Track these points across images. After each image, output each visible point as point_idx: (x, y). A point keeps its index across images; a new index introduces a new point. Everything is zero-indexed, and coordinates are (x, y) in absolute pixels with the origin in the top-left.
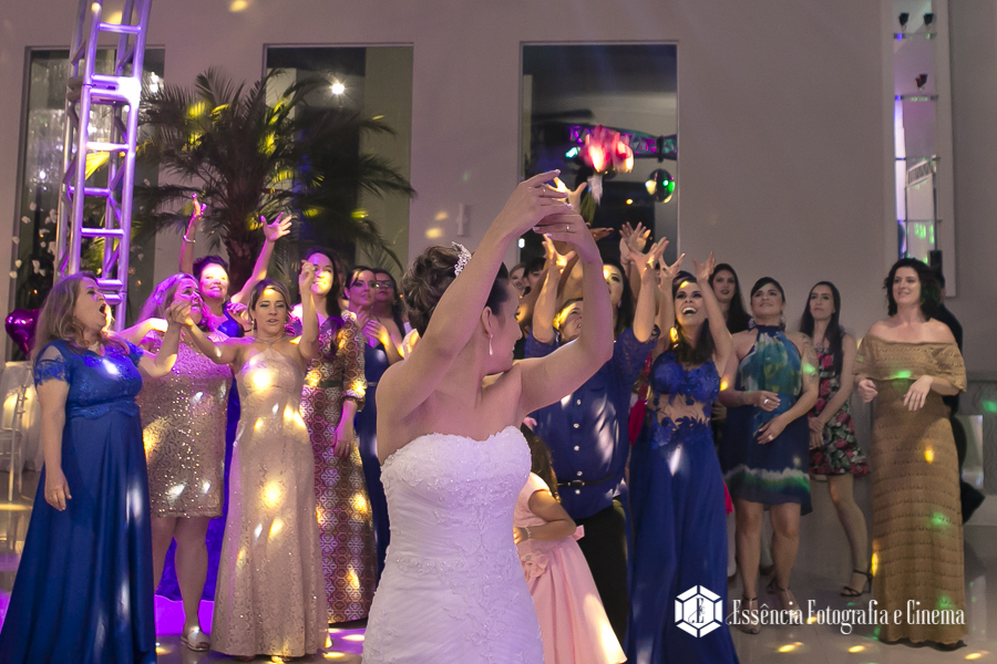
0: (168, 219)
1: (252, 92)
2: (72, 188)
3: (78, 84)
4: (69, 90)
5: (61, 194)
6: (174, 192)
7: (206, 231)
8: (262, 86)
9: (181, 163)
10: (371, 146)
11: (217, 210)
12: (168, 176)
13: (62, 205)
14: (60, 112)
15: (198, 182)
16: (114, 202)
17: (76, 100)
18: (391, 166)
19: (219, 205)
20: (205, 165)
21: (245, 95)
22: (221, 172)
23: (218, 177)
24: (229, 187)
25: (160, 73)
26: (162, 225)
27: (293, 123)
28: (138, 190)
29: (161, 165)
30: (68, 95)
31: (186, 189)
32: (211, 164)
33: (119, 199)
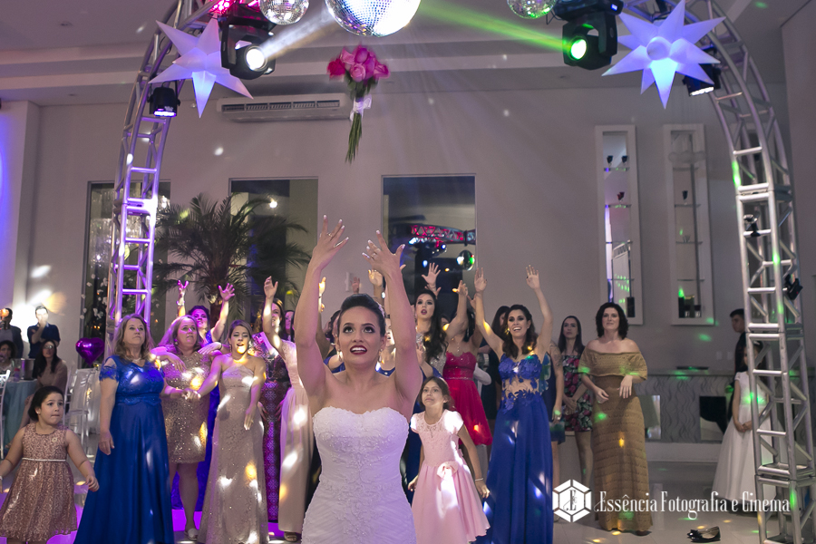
0: (174, 283)
1: (222, 207)
2: (117, 266)
3: (120, 204)
4: (114, 207)
5: (110, 269)
6: (177, 267)
7: (195, 290)
8: (228, 202)
9: (181, 250)
10: (293, 238)
11: (202, 278)
12: (174, 257)
13: (110, 275)
14: (109, 220)
15: (191, 261)
16: (142, 273)
17: (119, 213)
18: (305, 250)
19: (204, 274)
20: (195, 251)
21: (218, 209)
22: (205, 255)
23: (203, 258)
24: (210, 264)
25: (168, 197)
26: (170, 287)
27: (246, 225)
28: (156, 266)
29: (169, 251)
30: (113, 210)
31: (184, 265)
32: (199, 250)
33: (145, 271)
